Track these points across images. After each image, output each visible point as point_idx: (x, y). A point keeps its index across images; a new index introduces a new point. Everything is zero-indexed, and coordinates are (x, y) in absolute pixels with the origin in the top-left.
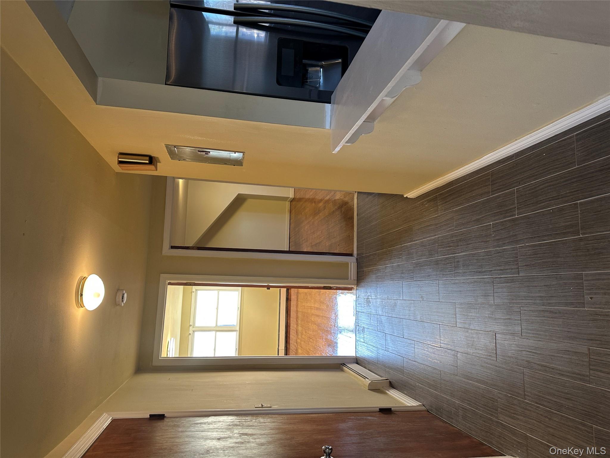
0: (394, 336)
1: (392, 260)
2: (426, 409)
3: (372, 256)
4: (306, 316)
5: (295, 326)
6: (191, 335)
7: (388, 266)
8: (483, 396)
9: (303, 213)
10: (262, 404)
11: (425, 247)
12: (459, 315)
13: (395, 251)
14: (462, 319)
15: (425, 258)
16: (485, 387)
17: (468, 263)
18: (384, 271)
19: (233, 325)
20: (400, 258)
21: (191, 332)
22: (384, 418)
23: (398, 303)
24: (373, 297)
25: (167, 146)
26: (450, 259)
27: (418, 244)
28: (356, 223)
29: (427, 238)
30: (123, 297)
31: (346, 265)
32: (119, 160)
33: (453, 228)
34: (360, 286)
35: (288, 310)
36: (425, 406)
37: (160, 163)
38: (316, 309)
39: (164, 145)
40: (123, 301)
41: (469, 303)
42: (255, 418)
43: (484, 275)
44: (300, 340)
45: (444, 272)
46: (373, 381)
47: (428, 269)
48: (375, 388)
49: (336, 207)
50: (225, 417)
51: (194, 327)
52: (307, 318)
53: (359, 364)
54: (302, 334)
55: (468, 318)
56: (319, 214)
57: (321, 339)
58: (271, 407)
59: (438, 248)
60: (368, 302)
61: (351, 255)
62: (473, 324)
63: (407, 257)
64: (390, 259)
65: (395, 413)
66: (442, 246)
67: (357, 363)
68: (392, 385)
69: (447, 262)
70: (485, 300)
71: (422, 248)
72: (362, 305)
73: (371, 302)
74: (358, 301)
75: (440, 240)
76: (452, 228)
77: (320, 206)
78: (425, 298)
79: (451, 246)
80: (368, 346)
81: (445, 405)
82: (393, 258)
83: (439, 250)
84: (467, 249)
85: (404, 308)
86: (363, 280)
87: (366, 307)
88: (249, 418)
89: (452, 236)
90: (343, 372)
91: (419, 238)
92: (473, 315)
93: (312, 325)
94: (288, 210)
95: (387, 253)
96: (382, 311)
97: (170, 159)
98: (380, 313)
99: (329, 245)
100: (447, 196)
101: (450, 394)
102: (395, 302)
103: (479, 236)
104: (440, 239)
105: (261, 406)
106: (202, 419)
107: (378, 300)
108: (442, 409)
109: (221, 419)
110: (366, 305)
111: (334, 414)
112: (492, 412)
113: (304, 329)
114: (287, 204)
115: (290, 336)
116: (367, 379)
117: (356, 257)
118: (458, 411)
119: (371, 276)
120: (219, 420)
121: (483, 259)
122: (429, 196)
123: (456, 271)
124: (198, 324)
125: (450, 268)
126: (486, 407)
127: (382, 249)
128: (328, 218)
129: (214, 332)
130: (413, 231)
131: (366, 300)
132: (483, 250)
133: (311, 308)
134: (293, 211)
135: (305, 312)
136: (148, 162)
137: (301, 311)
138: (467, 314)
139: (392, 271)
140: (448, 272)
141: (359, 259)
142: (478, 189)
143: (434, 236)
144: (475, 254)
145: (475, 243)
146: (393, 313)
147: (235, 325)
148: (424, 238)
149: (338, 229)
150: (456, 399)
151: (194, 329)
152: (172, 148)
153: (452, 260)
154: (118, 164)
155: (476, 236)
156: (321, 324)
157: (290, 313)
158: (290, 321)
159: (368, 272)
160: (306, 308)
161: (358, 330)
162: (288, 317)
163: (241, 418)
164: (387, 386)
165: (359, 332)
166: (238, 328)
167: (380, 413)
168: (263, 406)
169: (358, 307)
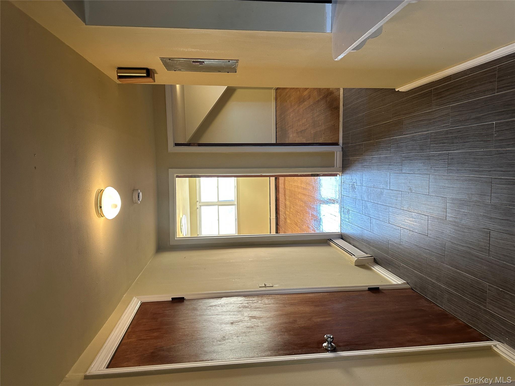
0: (379, 221)
1: (380, 152)
2: (410, 287)
3: (357, 147)
4: (293, 193)
5: (284, 201)
6: (199, 209)
7: (375, 157)
8: (471, 285)
9: (288, 101)
10: (265, 284)
11: (416, 141)
12: (449, 210)
13: (383, 143)
14: (452, 214)
15: (416, 152)
16: (474, 278)
17: (464, 161)
18: (371, 162)
19: (232, 200)
20: (388, 150)
21: (198, 206)
22: (373, 297)
23: (385, 192)
24: (358, 184)
25: (162, 59)
26: (444, 155)
27: (408, 138)
28: (342, 114)
29: (418, 133)
30: (139, 196)
31: (332, 154)
32: (118, 74)
33: (448, 124)
34: (345, 173)
35: (277, 187)
36: (410, 284)
37: (157, 74)
38: (302, 188)
39: (159, 59)
40: (139, 200)
41: (462, 199)
42: (260, 299)
43: (482, 175)
44: (288, 213)
45: (436, 167)
46: (359, 258)
47: (418, 163)
48: (361, 264)
49: (321, 97)
50: (235, 298)
51: (201, 202)
52: (294, 195)
53: (344, 239)
54: (290, 208)
55: (460, 213)
56: (304, 102)
57: (307, 214)
58: (273, 286)
59: (431, 144)
60: (353, 188)
61: (337, 144)
62: (464, 220)
63: (396, 149)
64: (377, 151)
65: (382, 292)
66: (435, 142)
67: (342, 239)
68: (376, 262)
69: (440, 158)
70: (480, 199)
71: (412, 142)
72: (347, 190)
73: (356, 188)
74: (343, 186)
75: (433, 136)
76: (446, 125)
77: (305, 94)
78: (414, 190)
79: (445, 143)
80: (352, 225)
81: (430, 286)
82: (380, 150)
83: (431, 145)
84: (464, 147)
85: (391, 197)
86: (349, 168)
87: (351, 193)
88: (255, 299)
89: (447, 132)
90: (329, 247)
91: (410, 132)
92: (466, 211)
93: (299, 202)
94: (274, 98)
95: (375, 144)
96: (368, 198)
97: (166, 70)
98: (366, 199)
99: (313, 133)
100: (443, 91)
101: (435, 279)
102: (382, 191)
103: (479, 135)
104: (433, 134)
105: (264, 286)
106: (216, 300)
107: (363, 187)
108: (427, 290)
109: (232, 300)
110: (351, 190)
111: (329, 293)
112: (480, 300)
113: (292, 204)
114: (273, 92)
115: (280, 209)
116: (353, 256)
117: (341, 146)
118: (443, 294)
119: (357, 165)
120: (230, 301)
121: (481, 159)
122: (422, 90)
123: (449, 168)
124: (203, 200)
125: (443, 164)
126: (474, 296)
127: (369, 141)
128: (313, 107)
129: (217, 206)
130: (404, 124)
131: (352, 186)
132: (483, 150)
133: (298, 187)
134: (279, 99)
135: (293, 190)
136: (146, 75)
137: (288, 188)
138: (459, 210)
139: (379, 162)
140: (440, 168)
141: (345, 148)
142: (480, 85)
143: (426, 131)
144: (473, 152)
145: (473, 141)
146: (379, 200)
147: (233, 200)
148: (415, 133)
149: (323, 118)
150: (442, 284)
151: (200, 204)
152: (167, 61)
153: (445, 157)
154: (118, 79)
155: (475, 135)
156: (308, 202)
157: (279, 190)
158: (279, 196)
159: (354, 161)
160: (293, 187)
161: (343, 211)
162: (277, 193)
163: (249, 299)
164: (372, 262)
165: (344, 213)
166: (236, 203)
167: (369, 292)
168: (266, 286)
169: (343, 191)
